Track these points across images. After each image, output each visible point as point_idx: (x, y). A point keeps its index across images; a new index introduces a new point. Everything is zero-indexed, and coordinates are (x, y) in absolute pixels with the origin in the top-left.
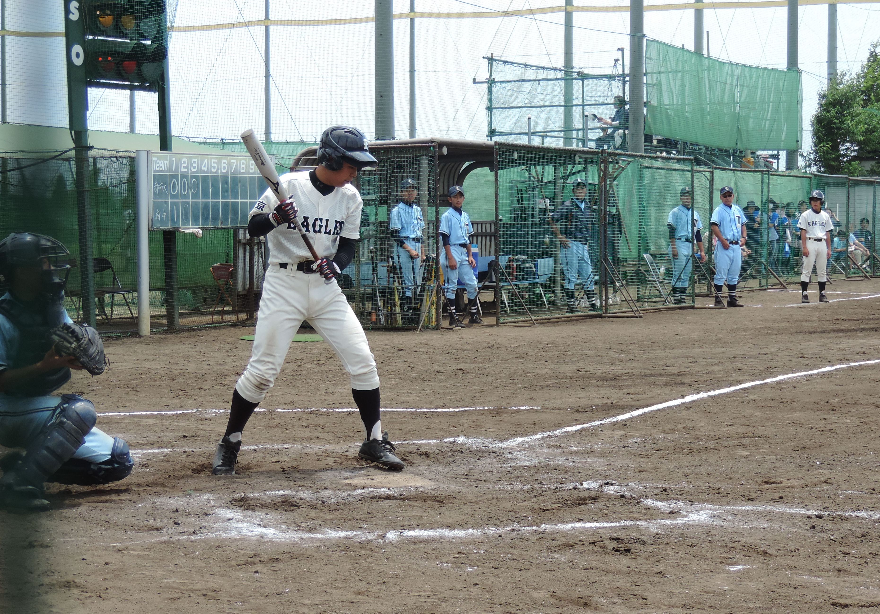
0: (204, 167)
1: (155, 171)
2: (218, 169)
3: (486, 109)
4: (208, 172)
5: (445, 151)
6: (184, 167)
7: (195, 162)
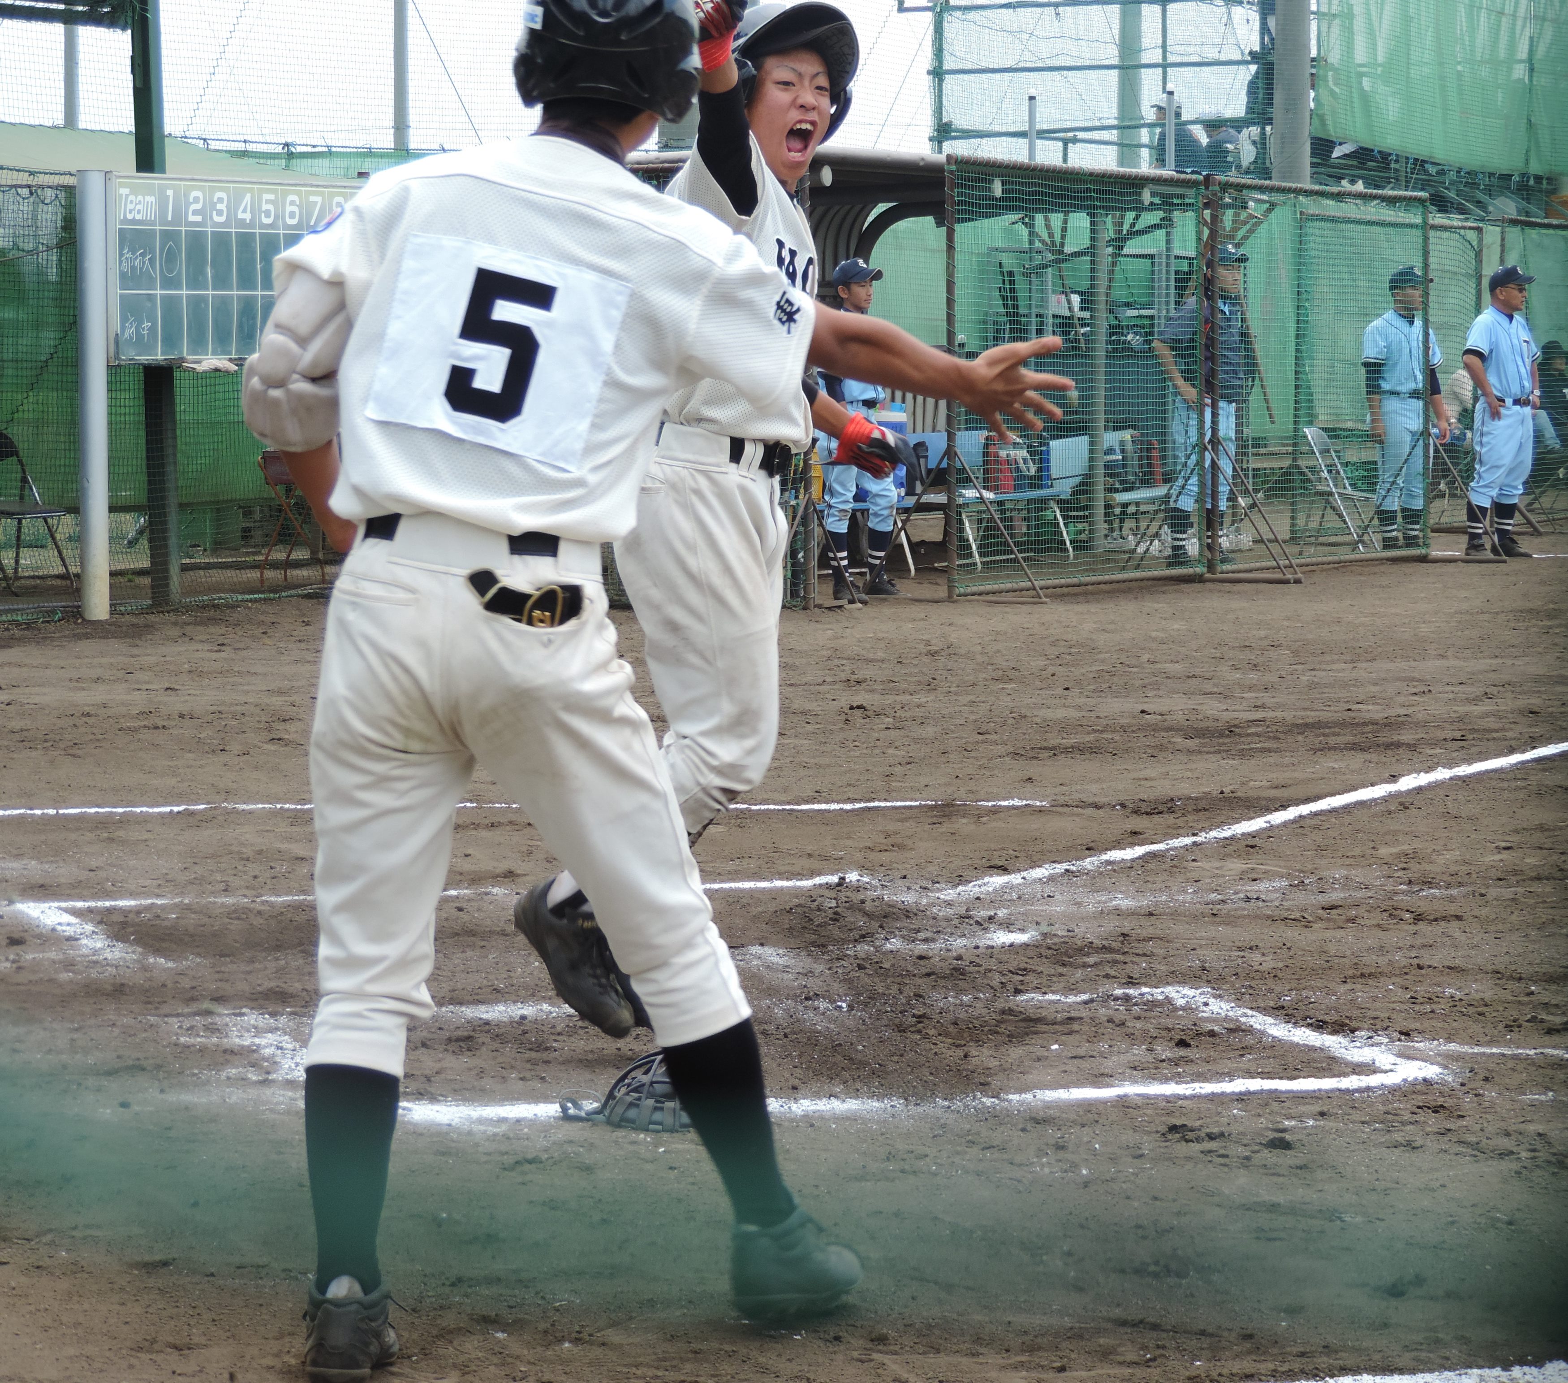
0: (244, 211)
1: (125, 221)
2: (277, 217)
3: (929, 73)
4: (252, 225)
5: (827, 176)
6: (195, 213)
7: (220, 200)
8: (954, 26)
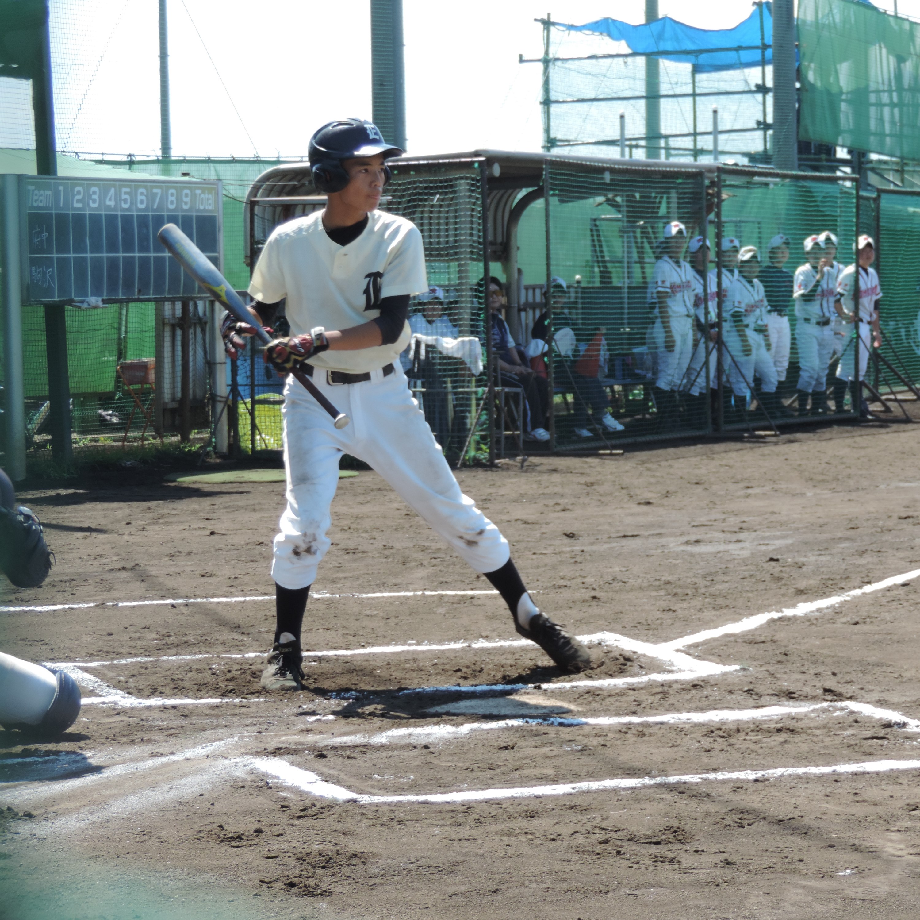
0: (110, 200)
1: (33, 208)
2: (132, 203)
3: (541, 103)
4: (115, 209)
5: (496, 170)
6: (78, 201)
7: (94, 193)
8: (555, 72)
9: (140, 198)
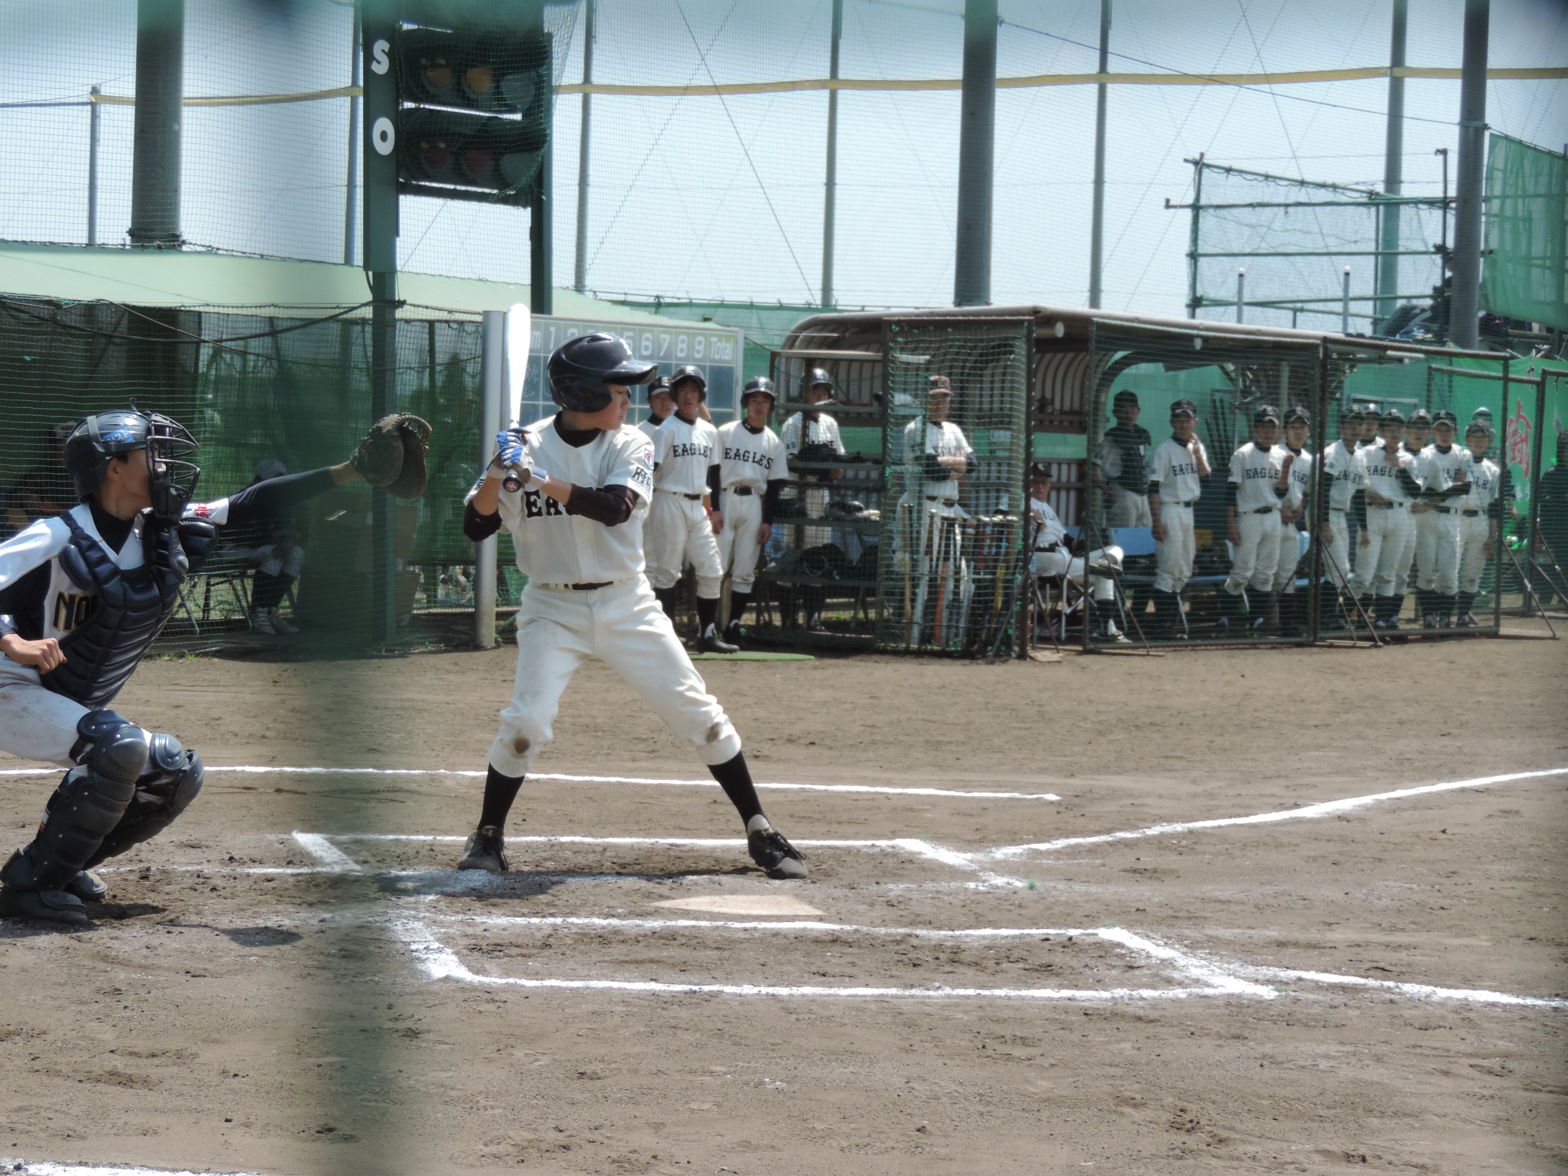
3: (1188, 255)
5: (1059, 330)
8: (1208, 220)
9: (644, 343)
